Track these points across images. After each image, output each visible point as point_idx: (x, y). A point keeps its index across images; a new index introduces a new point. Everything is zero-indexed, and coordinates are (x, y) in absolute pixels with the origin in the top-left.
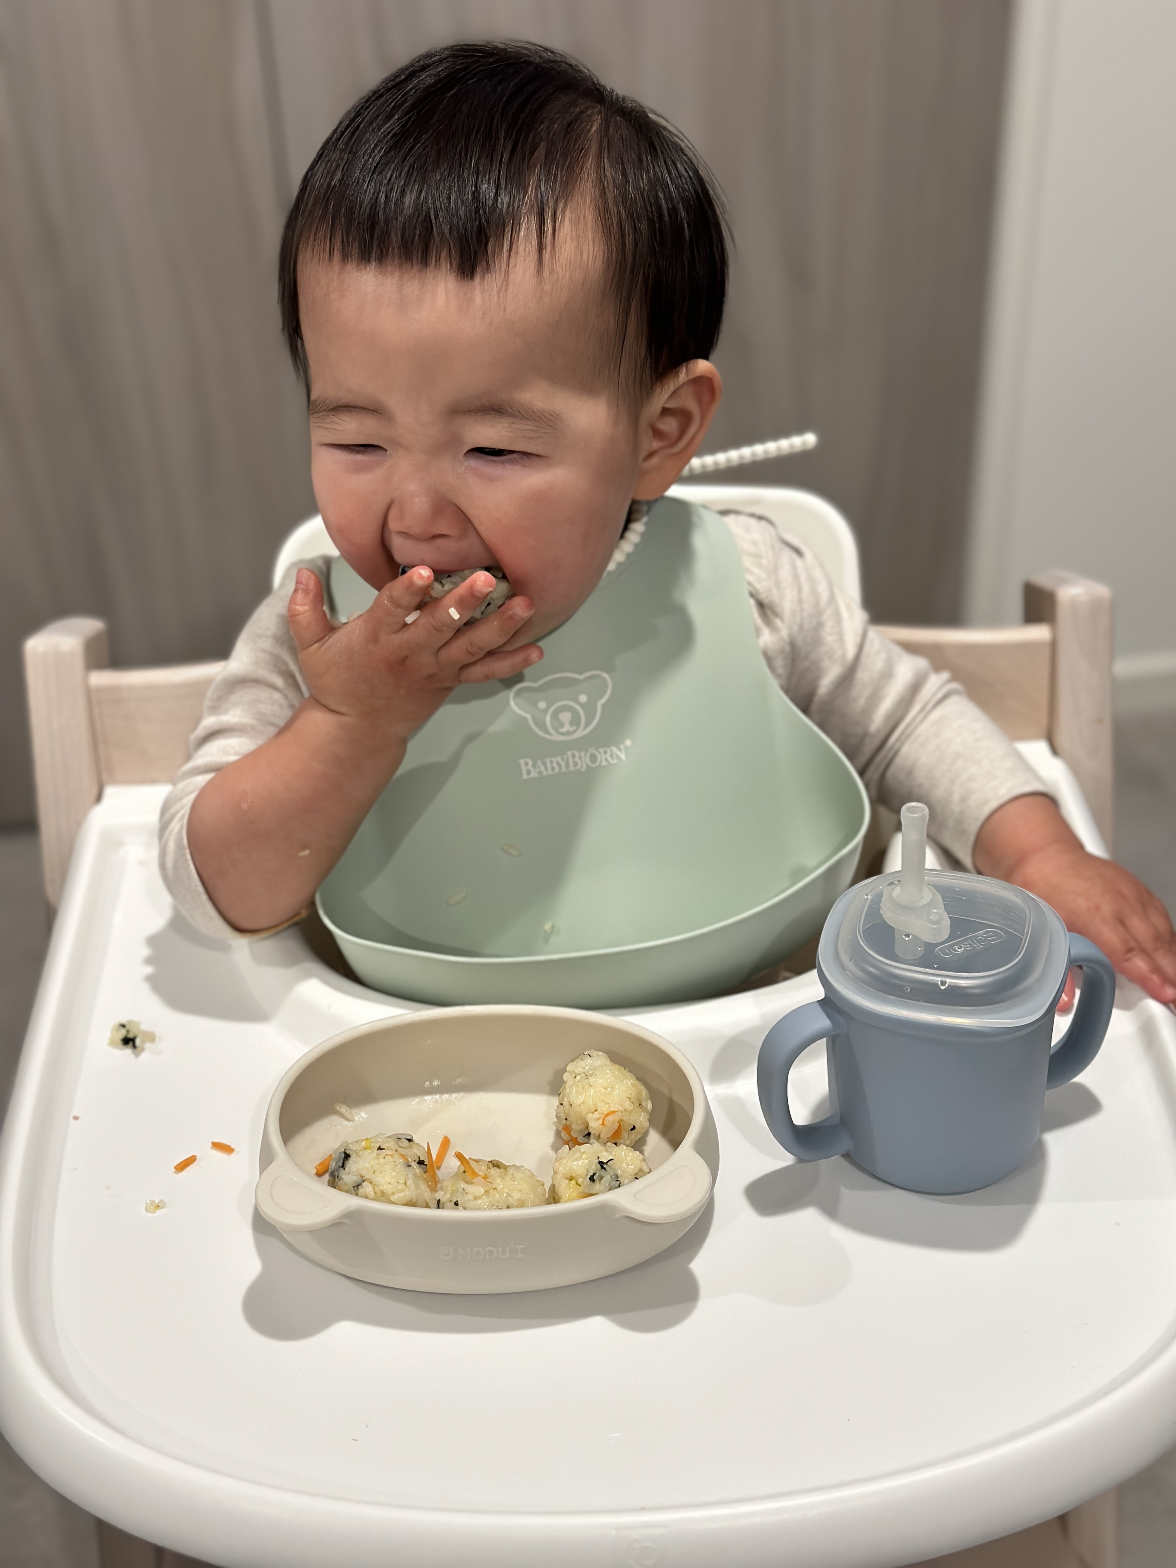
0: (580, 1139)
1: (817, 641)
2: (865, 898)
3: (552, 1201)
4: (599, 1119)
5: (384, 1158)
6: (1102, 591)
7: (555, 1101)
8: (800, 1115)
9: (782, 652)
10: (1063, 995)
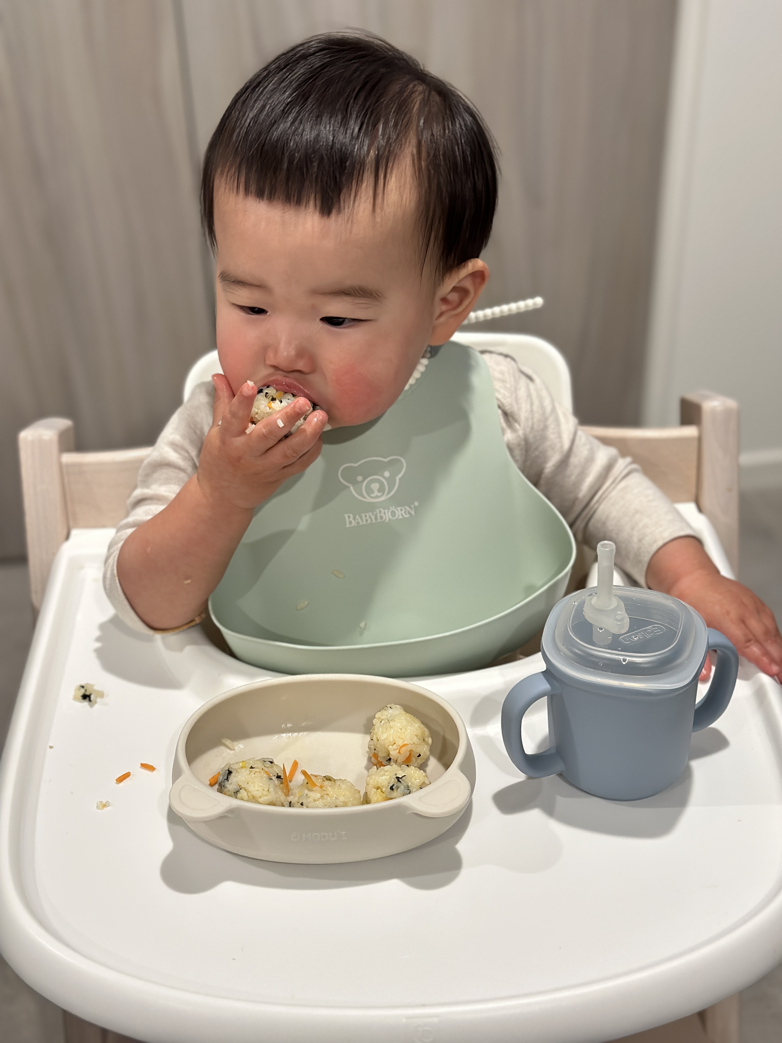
0: (384, 762)
1: (543, 438)
2: (573, 604)
3: (365, 803)
4: (397, 749)
5: (255, 774)
6: (732, 403)
7: (368, 738)
8: (530, 748)
9: (519, 445)
10: (703, 670)
